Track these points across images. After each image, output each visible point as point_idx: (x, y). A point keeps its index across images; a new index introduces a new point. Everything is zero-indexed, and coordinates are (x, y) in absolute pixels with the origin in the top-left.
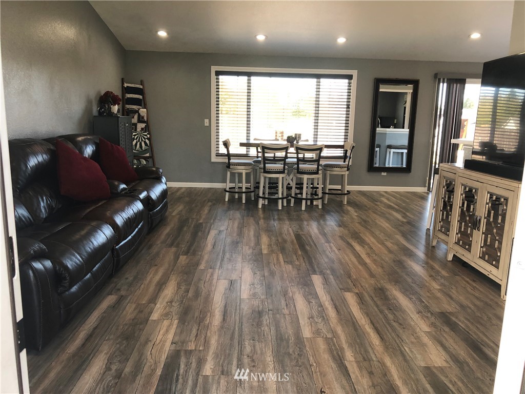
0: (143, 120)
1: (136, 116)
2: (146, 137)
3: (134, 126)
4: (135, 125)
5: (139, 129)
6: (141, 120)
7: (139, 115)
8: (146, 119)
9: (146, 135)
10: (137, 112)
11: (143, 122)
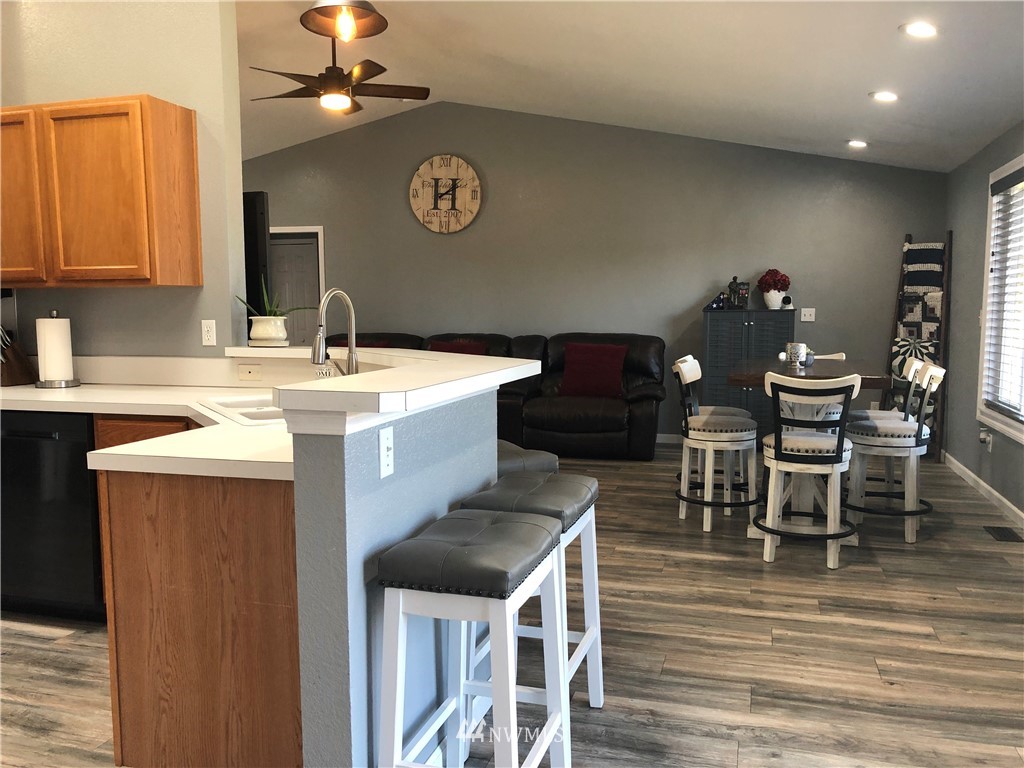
0: (932, 315)
1: (918, 309)
2: (925, 351)
3: (915, 329)
4: (918, 326)
5: (925, 335)
6: (928, 314)
7: (925, 305)
8: (938, 313)
9: (926, 348)
10: (920, 298)
11: (934, 319)
